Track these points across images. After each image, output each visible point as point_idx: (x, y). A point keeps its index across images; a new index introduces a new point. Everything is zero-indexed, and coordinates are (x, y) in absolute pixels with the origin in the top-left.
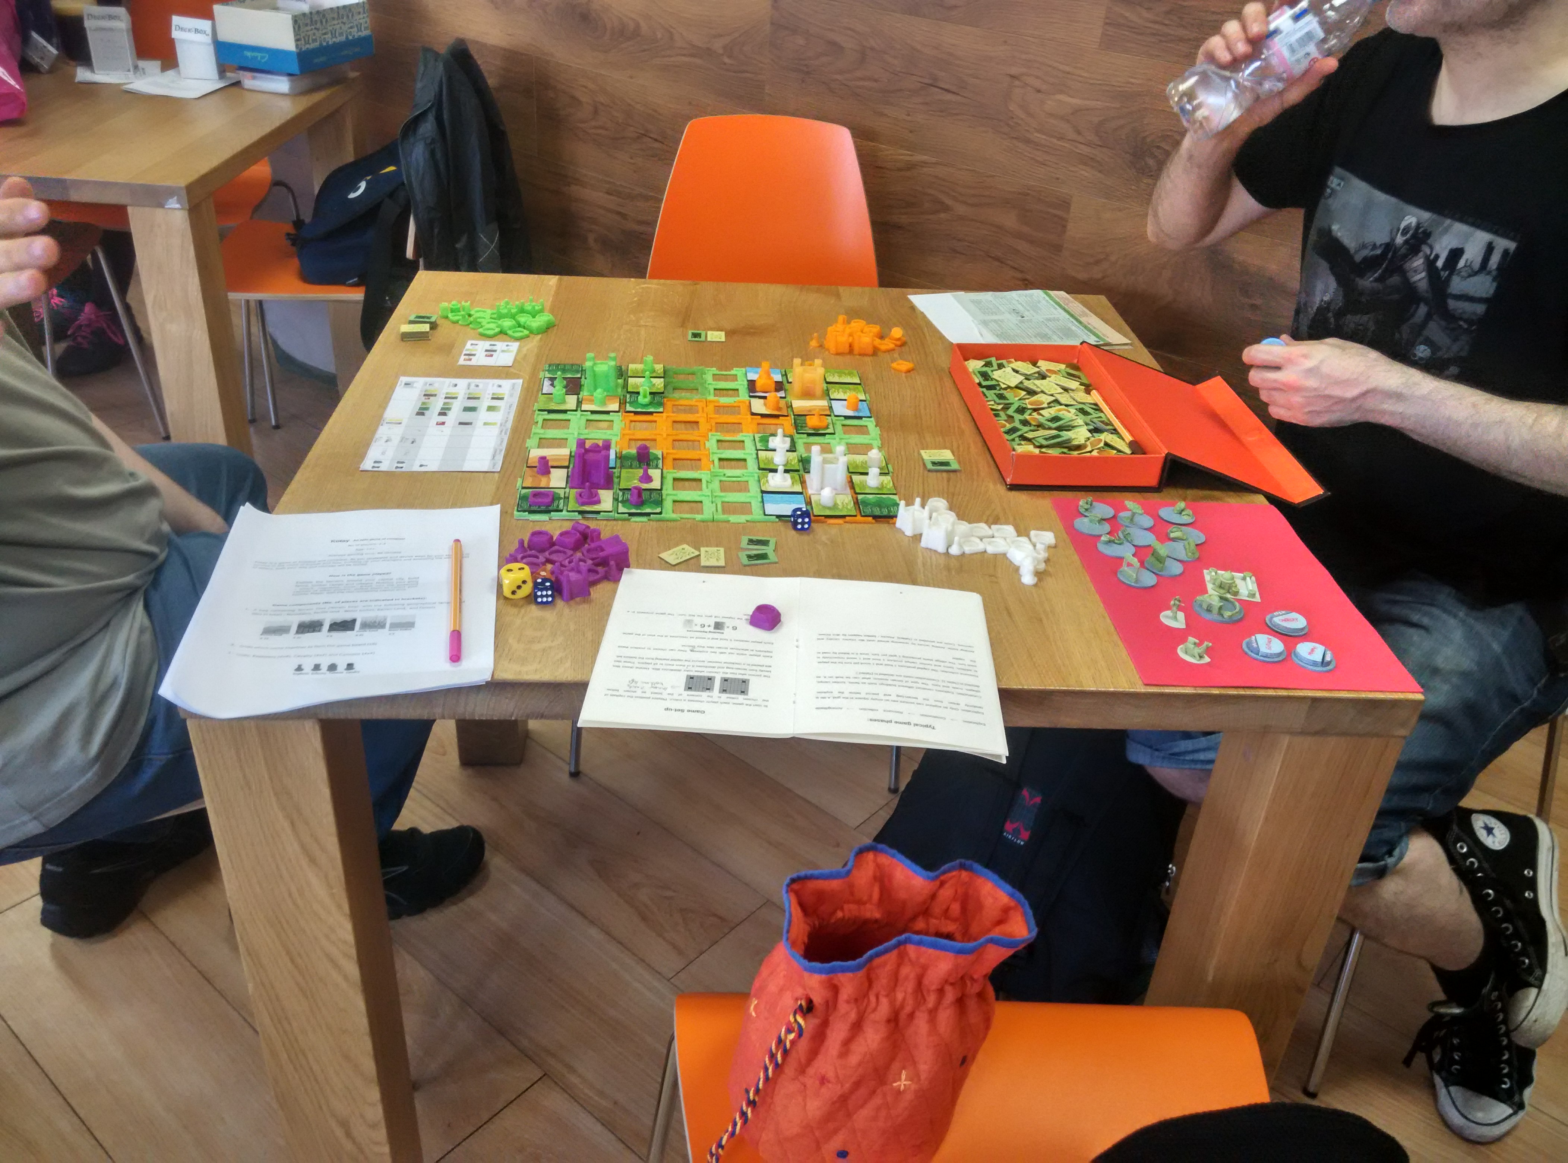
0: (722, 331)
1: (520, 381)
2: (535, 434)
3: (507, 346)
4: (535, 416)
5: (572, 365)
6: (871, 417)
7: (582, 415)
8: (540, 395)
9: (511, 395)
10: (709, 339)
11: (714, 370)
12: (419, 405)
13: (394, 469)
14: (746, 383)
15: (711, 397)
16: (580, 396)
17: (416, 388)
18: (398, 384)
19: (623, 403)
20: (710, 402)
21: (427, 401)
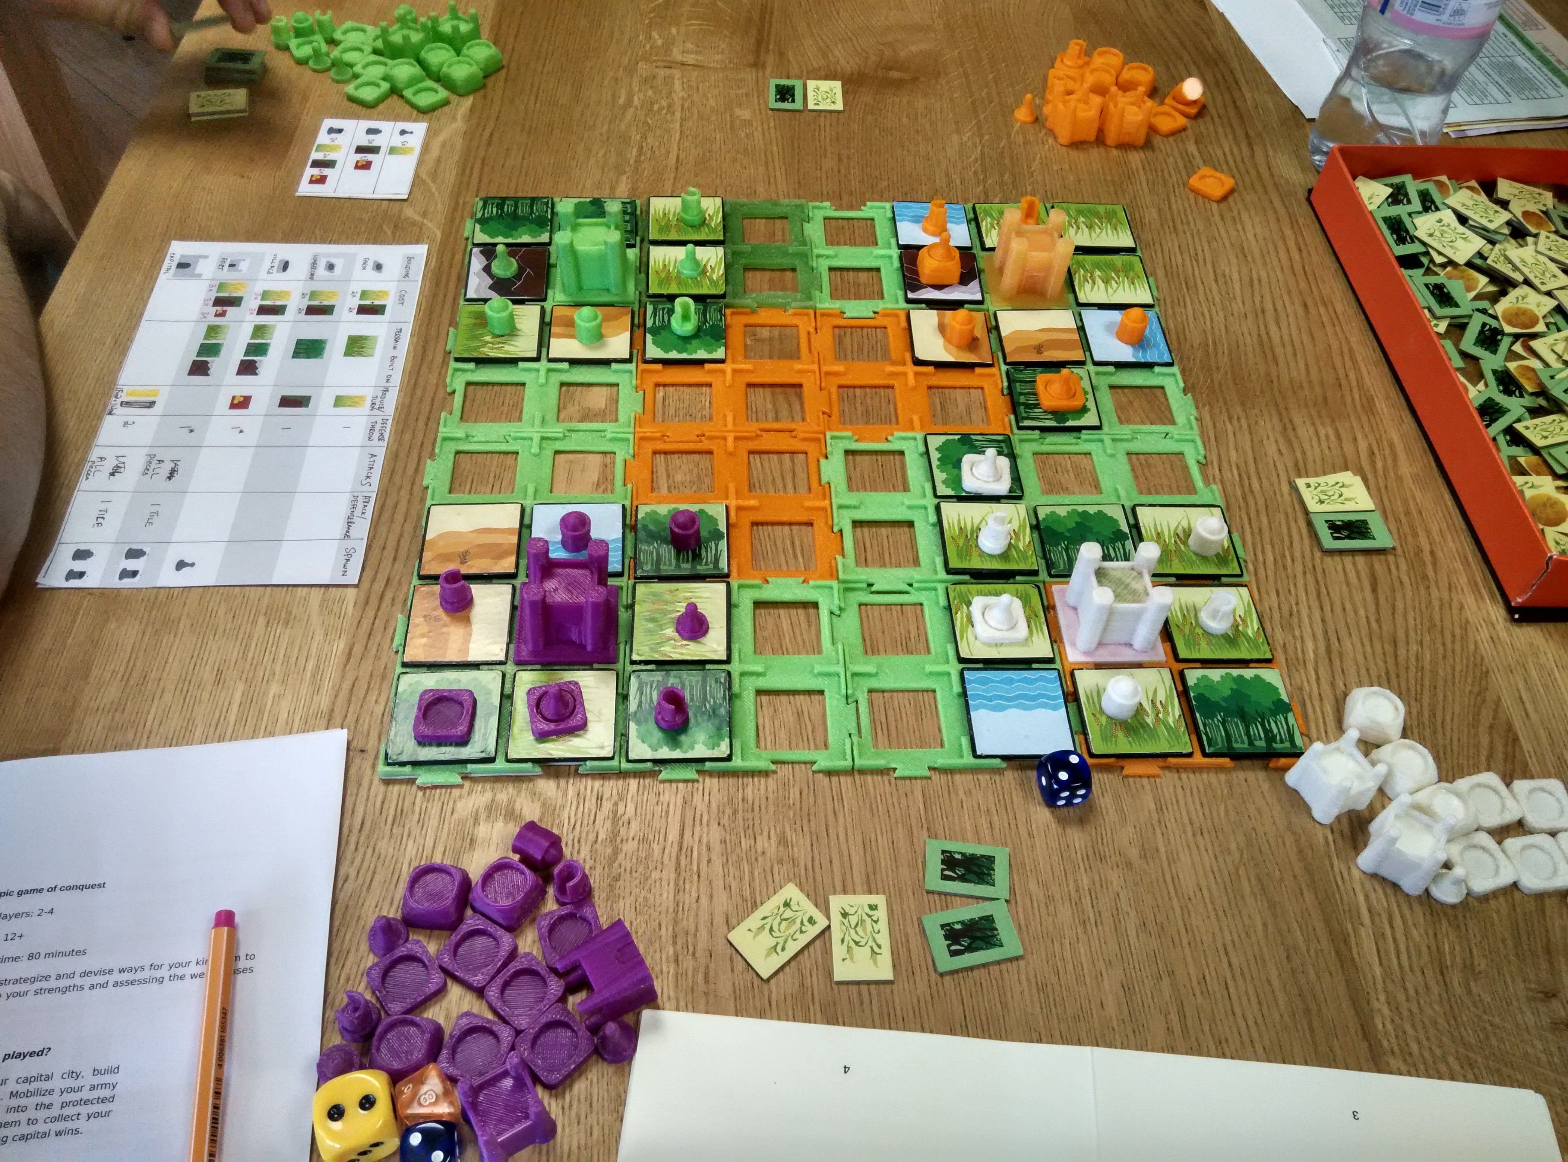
0: (834, 78)
1: (421, 250)
2: (445, 439)
3: (403, 132)
4: (448, 380)
5: (533, 200)
6: (1171, 365)
7: (549, 370)
8: (462, 302)
9: (401, 300)
10: (811, 106)
11: (827, 209)
12: (200, 340)
13: (115, 582)
14: (895, 253)
15: (825, 303)
16: (548, 305)
17: (199, 276)
18: (163, 269)
19: (638, 328)
20: (826, 315)
21: (219, 321)
